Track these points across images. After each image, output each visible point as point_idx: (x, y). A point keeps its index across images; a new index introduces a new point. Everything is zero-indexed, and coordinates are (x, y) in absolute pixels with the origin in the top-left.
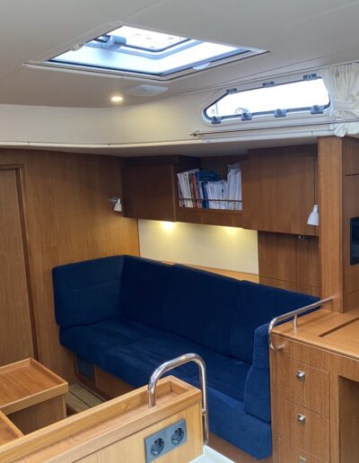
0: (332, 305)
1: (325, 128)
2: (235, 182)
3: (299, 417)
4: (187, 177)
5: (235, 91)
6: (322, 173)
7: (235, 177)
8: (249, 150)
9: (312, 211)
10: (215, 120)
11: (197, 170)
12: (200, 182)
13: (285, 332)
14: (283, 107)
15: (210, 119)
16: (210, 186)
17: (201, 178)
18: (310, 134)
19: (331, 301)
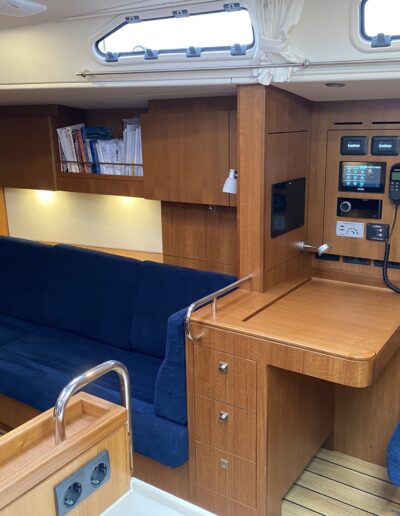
0: (251, 284)
1: (247, 73)
2: (133, 141)
3: (221, 415)
4: (70, 133)
5: (137, 19)
6: (241, 131)
7: (133, 135)
8: (150, 101)
9: (228, 176)
10: (111, 58)
11: (82, 125)
12: (88, 141)
13: (204, 318)
14: (197, 45)
15: (103, 55)
16: (100, 145)
17: (89, 135)
18: (228, 81)
19: (250, 279)
